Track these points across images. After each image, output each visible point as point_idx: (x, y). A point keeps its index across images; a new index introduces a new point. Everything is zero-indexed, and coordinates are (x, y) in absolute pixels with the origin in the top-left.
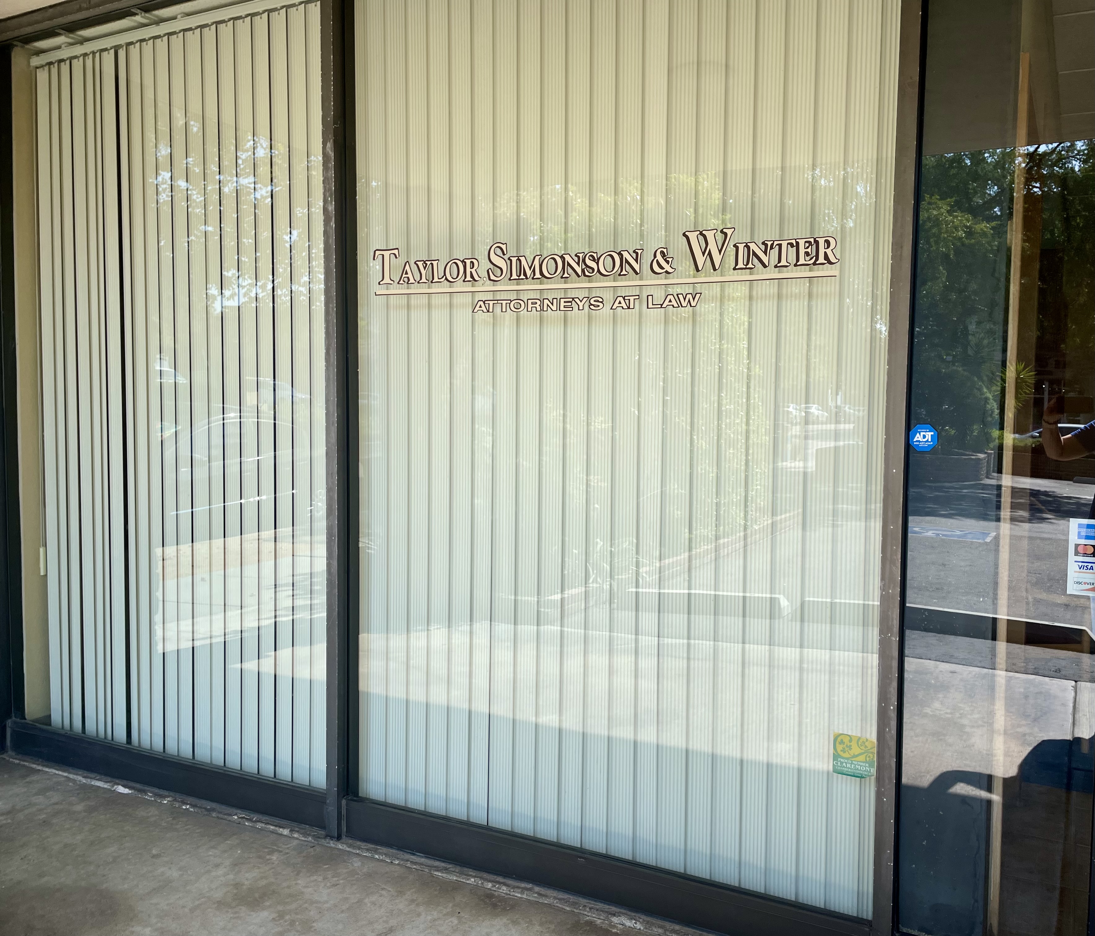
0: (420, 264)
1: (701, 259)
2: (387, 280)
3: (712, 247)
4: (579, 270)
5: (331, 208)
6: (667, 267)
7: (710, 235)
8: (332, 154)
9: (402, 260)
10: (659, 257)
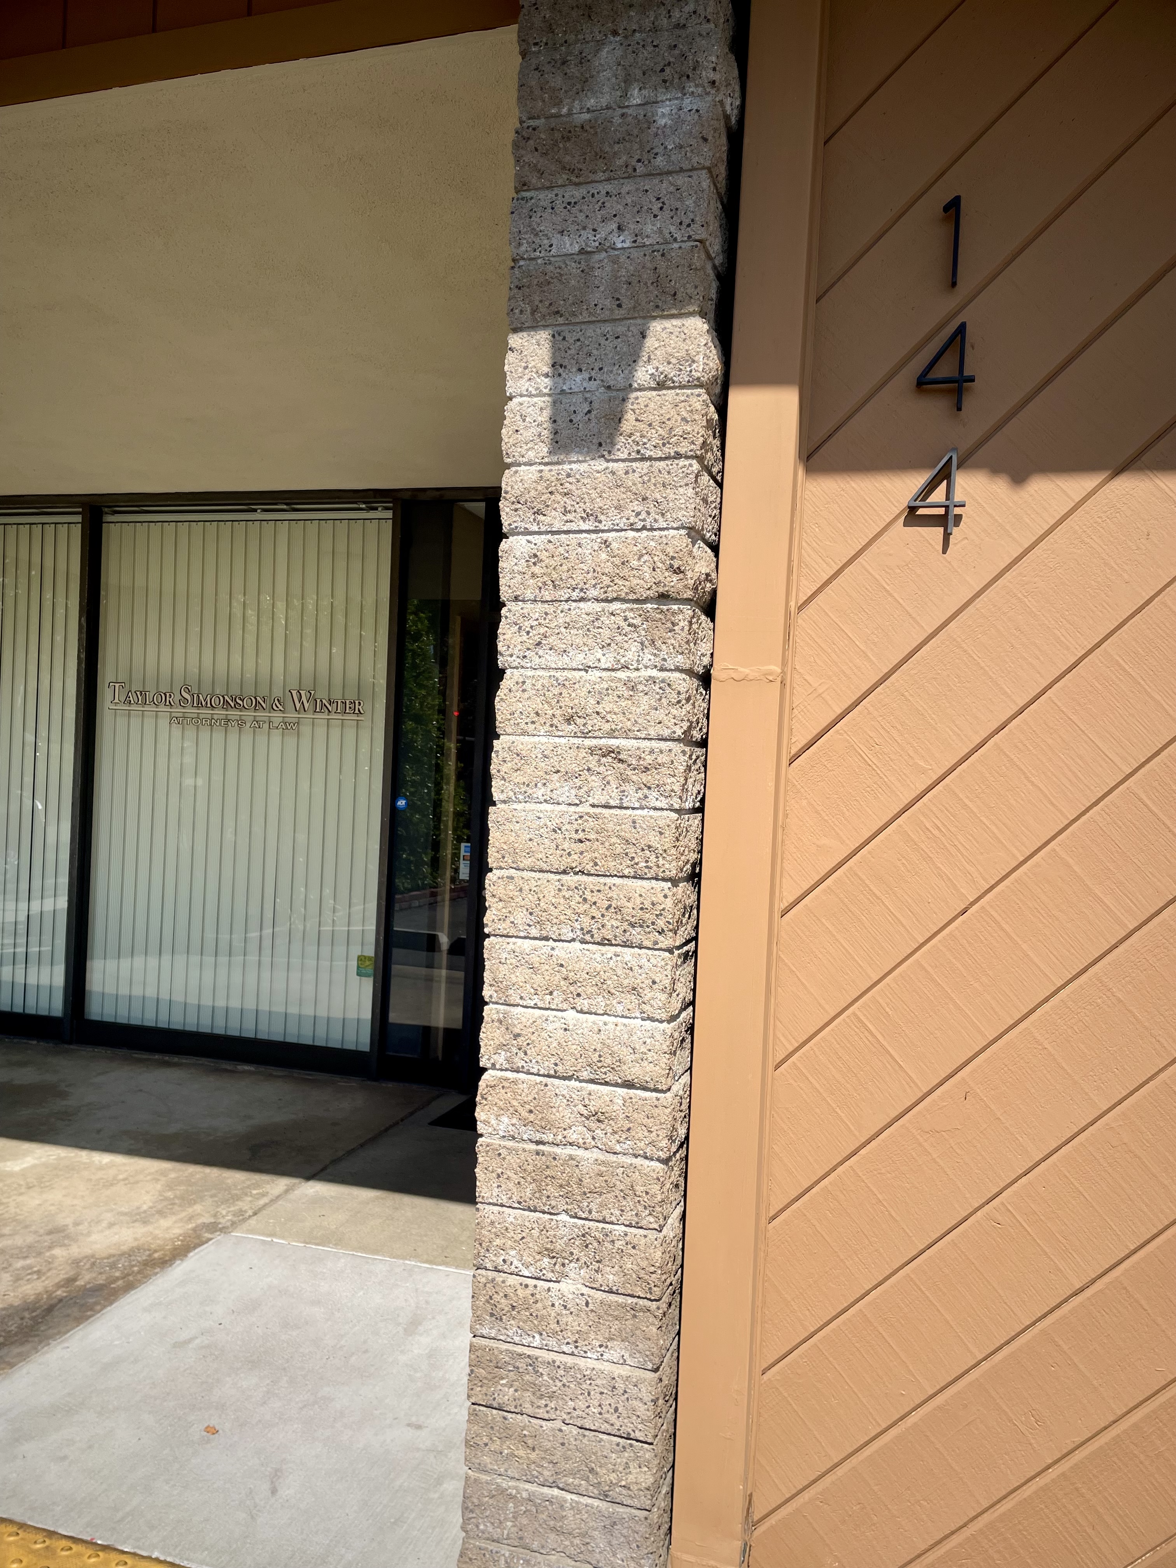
0: (138, 693)
1: (298, 705)
2: (116, 700)
3: (304, 699)
4: (233, 705)
5: (83, 656)
6: (281, 708)
7: (303, 693)
8: (85, 624)
9: (127, 688)
10: (276, 701)
